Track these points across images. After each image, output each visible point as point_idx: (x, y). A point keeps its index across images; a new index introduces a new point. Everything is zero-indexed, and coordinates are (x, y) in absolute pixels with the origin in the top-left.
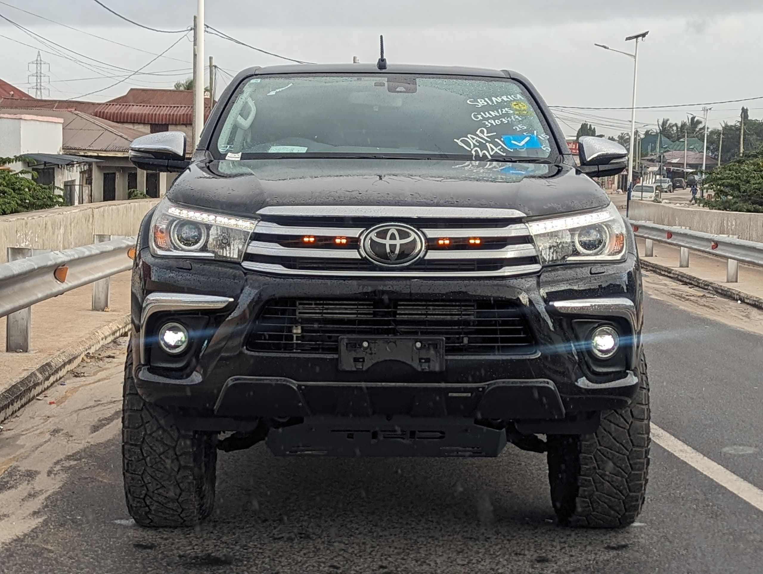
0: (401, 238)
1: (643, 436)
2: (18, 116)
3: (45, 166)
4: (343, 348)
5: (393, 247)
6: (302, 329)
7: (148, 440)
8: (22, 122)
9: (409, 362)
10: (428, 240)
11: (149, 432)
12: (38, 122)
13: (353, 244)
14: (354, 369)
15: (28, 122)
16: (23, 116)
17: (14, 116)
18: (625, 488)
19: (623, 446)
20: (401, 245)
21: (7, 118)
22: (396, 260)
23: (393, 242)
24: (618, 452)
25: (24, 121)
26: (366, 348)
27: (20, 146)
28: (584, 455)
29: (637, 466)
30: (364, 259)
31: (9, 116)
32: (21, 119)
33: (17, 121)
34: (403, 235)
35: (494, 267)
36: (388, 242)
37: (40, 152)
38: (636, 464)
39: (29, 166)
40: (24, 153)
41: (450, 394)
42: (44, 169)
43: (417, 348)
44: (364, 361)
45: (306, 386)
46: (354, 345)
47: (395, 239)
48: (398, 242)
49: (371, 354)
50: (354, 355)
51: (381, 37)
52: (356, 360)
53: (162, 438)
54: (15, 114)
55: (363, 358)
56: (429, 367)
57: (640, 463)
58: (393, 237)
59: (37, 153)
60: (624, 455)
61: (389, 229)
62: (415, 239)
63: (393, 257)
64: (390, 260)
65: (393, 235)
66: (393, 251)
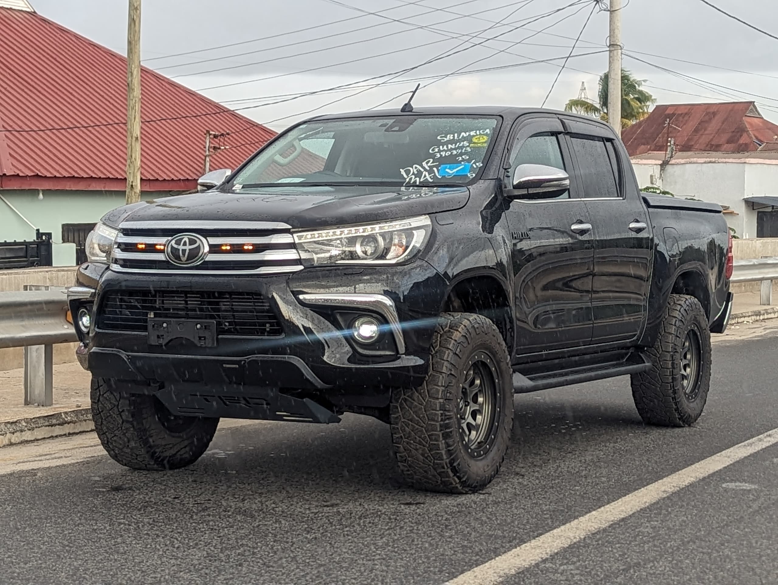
0: (190, 245)
1: (437, 412)
2: (743, 160)
3: (773, 209)
4: (150, 328)
5: (184, 251)
6: (155, 314)
7: (101, 399)
8: (747, 166)
9: (192, 340)
10: (211, 246)
11: (102, 393)
12: (765, 166)
14: (157, 344)
15: (754, 166)
16: (747, 160)
17: (739, 161)
18: (429, 456)
19: (421, 419)
20: (190, 250)
21: (732, 163)
22: (186, 261)
23: (184, 248)
24: (417, 425)
25: (749, 165)
26: (164, 328)
27: (744, 190)
28: (394, 426)
29: (433, 437)
30: (167, 262)
31: (734, 161)
32: (745, 163)
33: (741, 165)
34: (192, 242)
35: (251, 267)
36: (181, 247)
37: (766, 195)
38: (432, 435)
39: (753, 209)
40: (748, 197)
41: (225, 365)
42: (772, 211)
43: (197, 329)
44: (163, 338)
45: (132, 356)
46: (157, 325)
48: (188, 247)
49: (168, 332)
50: (157, 333)
52: (158, 337)
53: (110, 398)
54: (740, 159)
55: (163, 336)
56: (205, 343)
57: (436, 435)
58: (185, 244)
59: (763, 196)
60: (422, 427)
61: (183, 238)
62: (199, 245)
63: (184, 259)
64: (182, 261)
65: (185, 242)
66: (184, 254)
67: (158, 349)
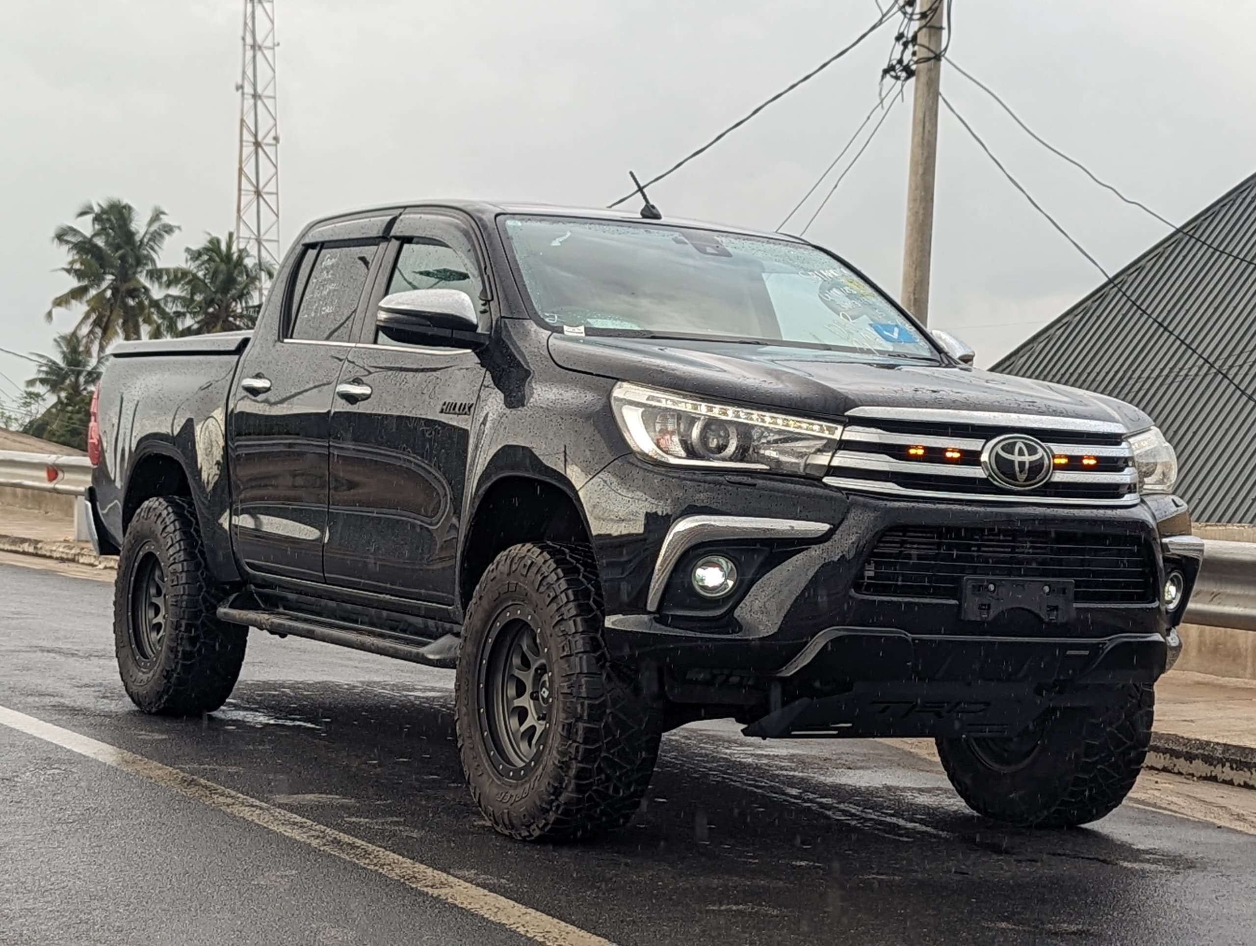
0: (1030, 455)
4: (967, 592)
5: (1022, 464)
9: (1037, 611)
13: (970, 458)
14: (979, 619)
20: (1030, 463)
22: (1025, 481)
23: (1021, 458)
26: (992, 592)
30: (987, 481)
34: (1032, 451)
36: (1015, 458)
41: (1069, 652)
43: (1044, 594)
44: (989, 608)
45: (919, 639)
46: (979, 588)
47: (1024, 455)
48: (1026, 459)
49: (996, 599)
50: (978, 601)
51: (632, 174)
52: (981, 607)
55: (989, 606)
56: (1057, 617)
58: (1021, 453)
61: (1015, 443)
62: (1043, 456)
63: (1022, 477)
64: (1017, 480)
65: (1020, 449)
66: (1022, 471)
67: (978, 628)
